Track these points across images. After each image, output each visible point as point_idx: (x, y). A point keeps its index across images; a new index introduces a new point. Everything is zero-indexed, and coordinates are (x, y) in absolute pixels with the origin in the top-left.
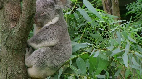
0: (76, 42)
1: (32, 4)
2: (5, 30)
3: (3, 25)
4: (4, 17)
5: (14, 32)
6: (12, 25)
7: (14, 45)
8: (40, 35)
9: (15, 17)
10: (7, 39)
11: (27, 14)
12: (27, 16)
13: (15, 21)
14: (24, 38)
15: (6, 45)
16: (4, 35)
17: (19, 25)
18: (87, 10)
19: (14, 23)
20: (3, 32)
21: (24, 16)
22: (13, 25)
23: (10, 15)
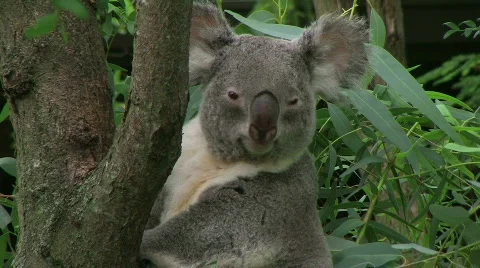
0: (349, 236)
1: (173, 78)
2: (43, 190)
3: (36, 165)
4: (41, 129)
5: (86, 199)
6: (77, 168)
7: (88, 256)
8: (203, 220)
9: (86, 130)
10: (54, 228)
11: (150, 121)
12: (151, 128)
13: (88, 151)
14: (131, 225)
15: (48, 255)
16: (42, 210)
17: (113, 167)
18: (385, 93)
19: (85, 157)
20: (35, 197)
21: (136, 129)
22: (78, 166)
23: (64, 124)
